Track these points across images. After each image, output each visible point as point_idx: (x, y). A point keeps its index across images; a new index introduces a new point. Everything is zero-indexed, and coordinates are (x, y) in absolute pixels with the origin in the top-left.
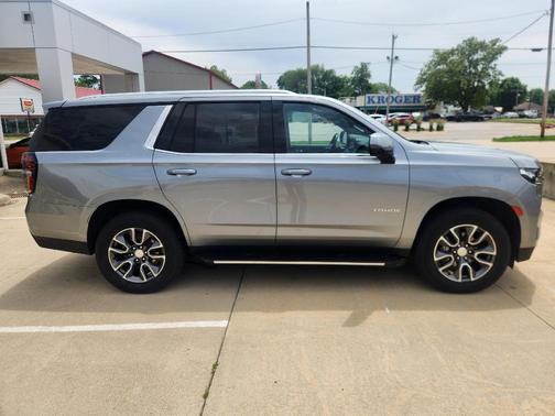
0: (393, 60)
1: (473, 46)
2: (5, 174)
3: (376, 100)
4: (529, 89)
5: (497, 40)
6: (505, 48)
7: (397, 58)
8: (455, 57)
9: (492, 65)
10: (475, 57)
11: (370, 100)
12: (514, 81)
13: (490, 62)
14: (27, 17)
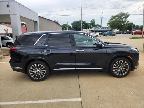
0: (102, 18)
1: (122, 14)
2: (1, 49)
3: (97, 28)
4: (135, 25)
5: (127, 13)
6: (130, 15)
7: (103, 18)
8: (117, 17)
9: (126, 19)
10: (122, 17)
11: (96, 29)
12: (132, 23)
13: (126, 18)
14: (8, 6)
